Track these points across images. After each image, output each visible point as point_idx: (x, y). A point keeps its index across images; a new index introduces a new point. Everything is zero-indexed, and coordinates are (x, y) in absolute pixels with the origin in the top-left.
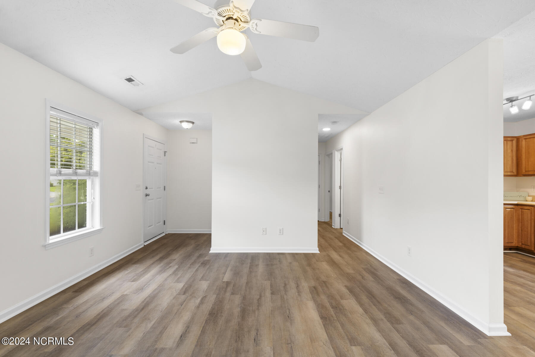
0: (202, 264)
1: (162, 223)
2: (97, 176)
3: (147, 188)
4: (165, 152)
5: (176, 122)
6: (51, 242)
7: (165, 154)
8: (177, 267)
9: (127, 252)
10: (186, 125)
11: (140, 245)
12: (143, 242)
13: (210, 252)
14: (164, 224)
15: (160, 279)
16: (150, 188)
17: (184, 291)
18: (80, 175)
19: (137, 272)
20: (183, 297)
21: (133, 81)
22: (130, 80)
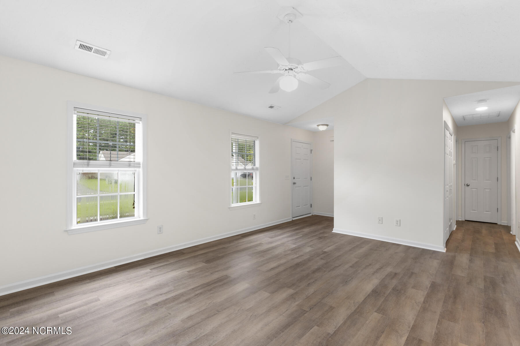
0: (319, 238)
1: (309, 205)
2: (258, 170)
3: (294, 178)
4: (311, 150)
5: (315, 126)
6: (232, 206)
7: (311, 152)
8: (301, 236)
9: (278, 222)
10: (322, 128)
11: (289, 219)
12: (291, 217)
13: (332, 232)
14: (311, 207)
15: (285, 240)
16: (297, 179)
17: (293, 250)
18: (248, 170)
19: (276, 234)
20: (289, 252)
21: (274, 107)
22: (271, 107)
